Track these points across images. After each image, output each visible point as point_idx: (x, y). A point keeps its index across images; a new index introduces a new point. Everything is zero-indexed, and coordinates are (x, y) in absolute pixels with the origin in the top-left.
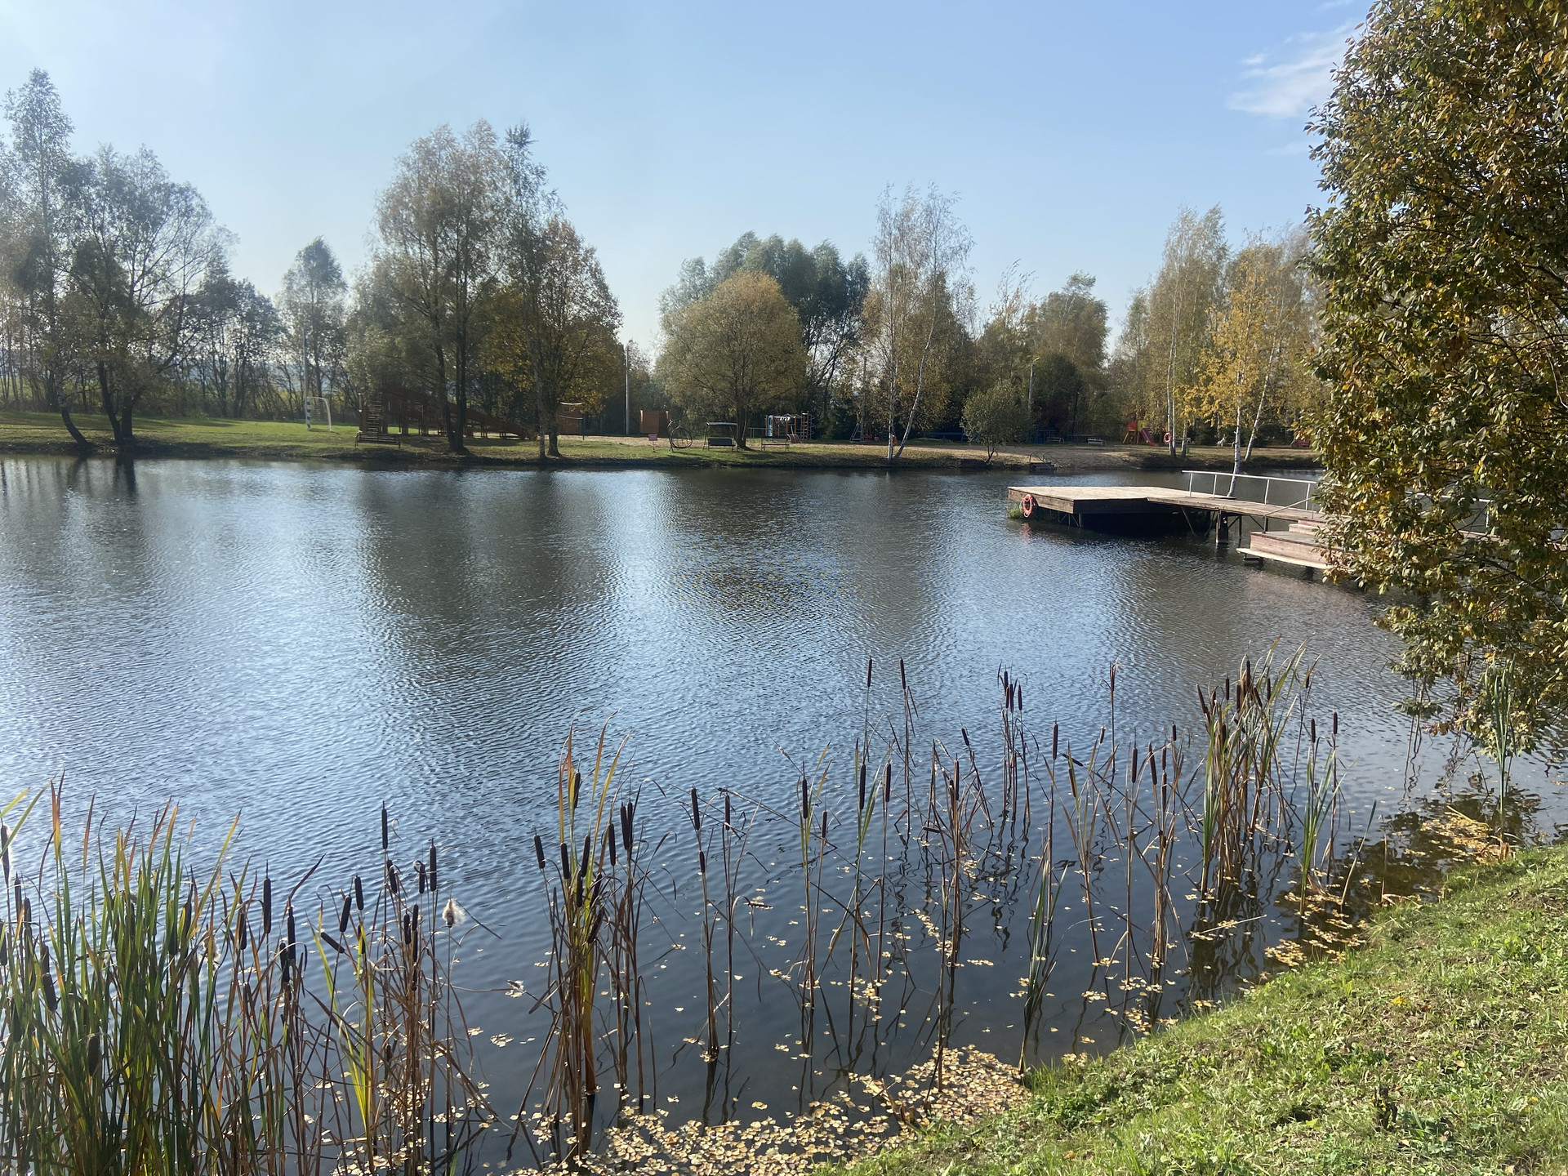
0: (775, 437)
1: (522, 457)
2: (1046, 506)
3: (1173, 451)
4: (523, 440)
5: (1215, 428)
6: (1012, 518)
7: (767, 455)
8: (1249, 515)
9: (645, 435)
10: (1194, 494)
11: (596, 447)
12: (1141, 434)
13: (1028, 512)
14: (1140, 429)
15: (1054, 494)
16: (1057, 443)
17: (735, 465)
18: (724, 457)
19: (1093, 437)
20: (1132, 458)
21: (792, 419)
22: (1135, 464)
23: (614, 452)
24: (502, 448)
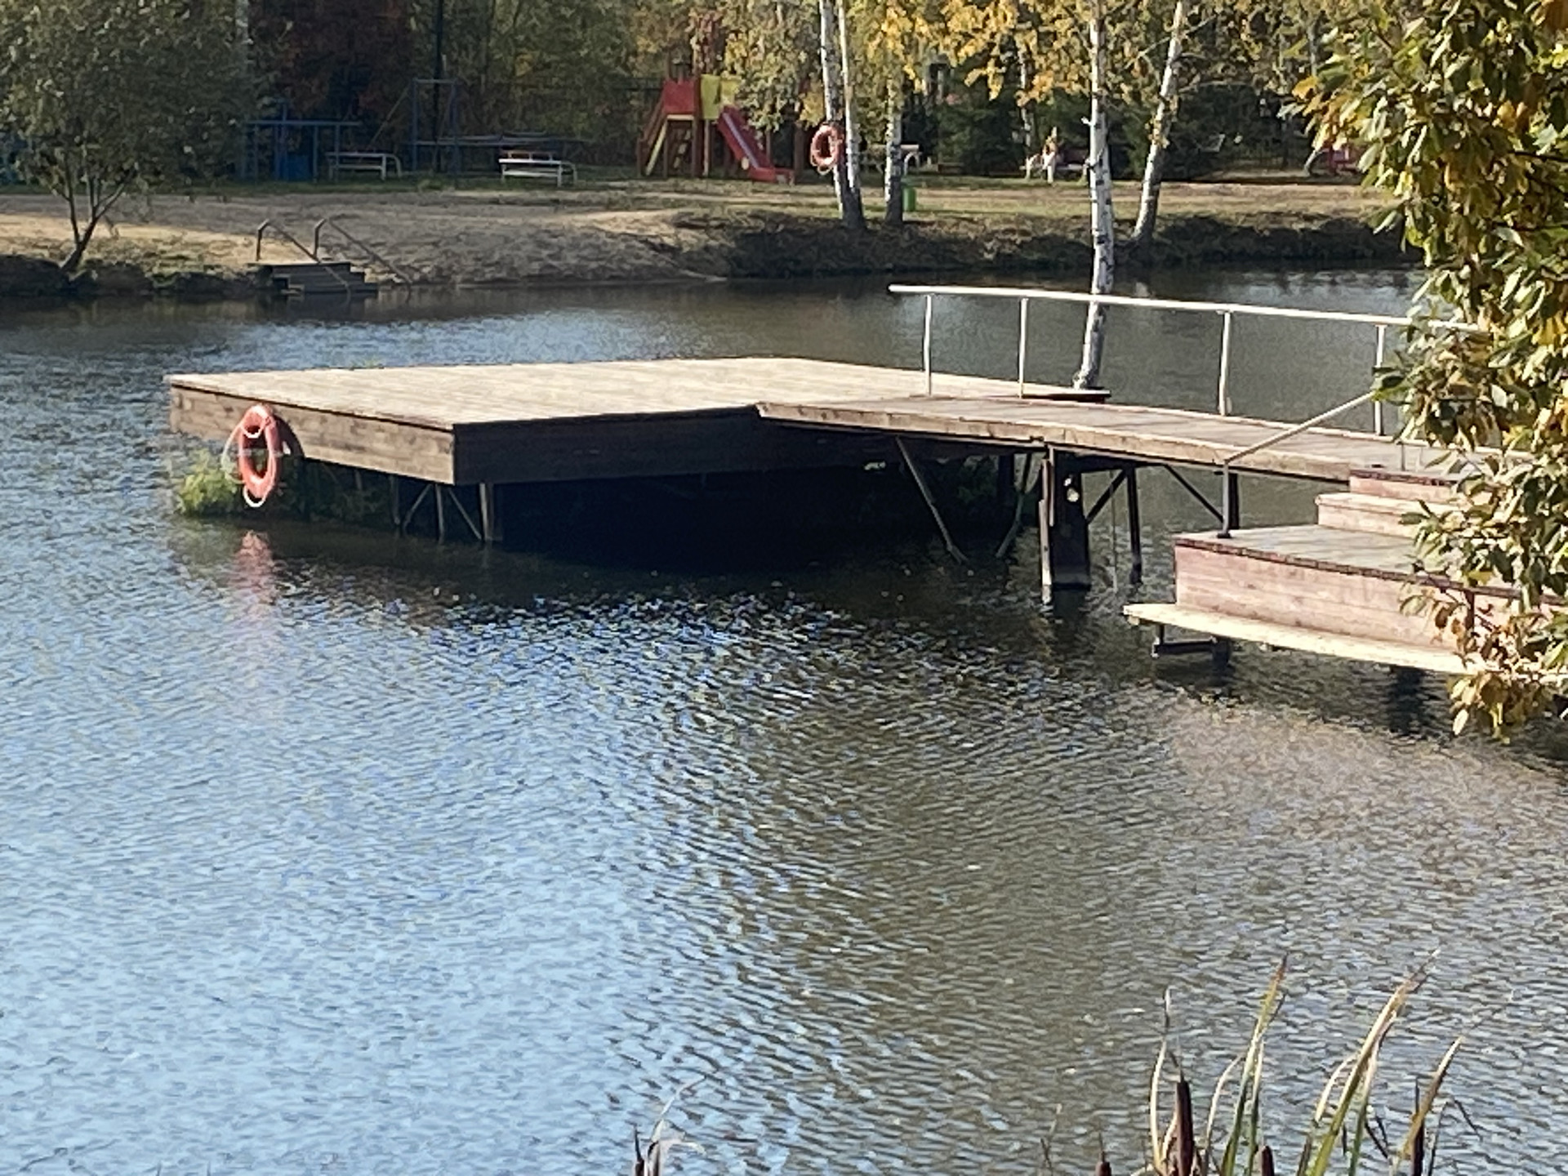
2: (338, 457)
3: (852, 202)
5: (1007, 103)
6: (191, 514)
8: (1166, 464)
10: (945, 383)
12: (719, 133)
13: (261, 486)
14: (712, 114)
15: (369, 404)
16: (373, 177)
19: (522, 149)
20: (688, 237)
22: (698, 259)
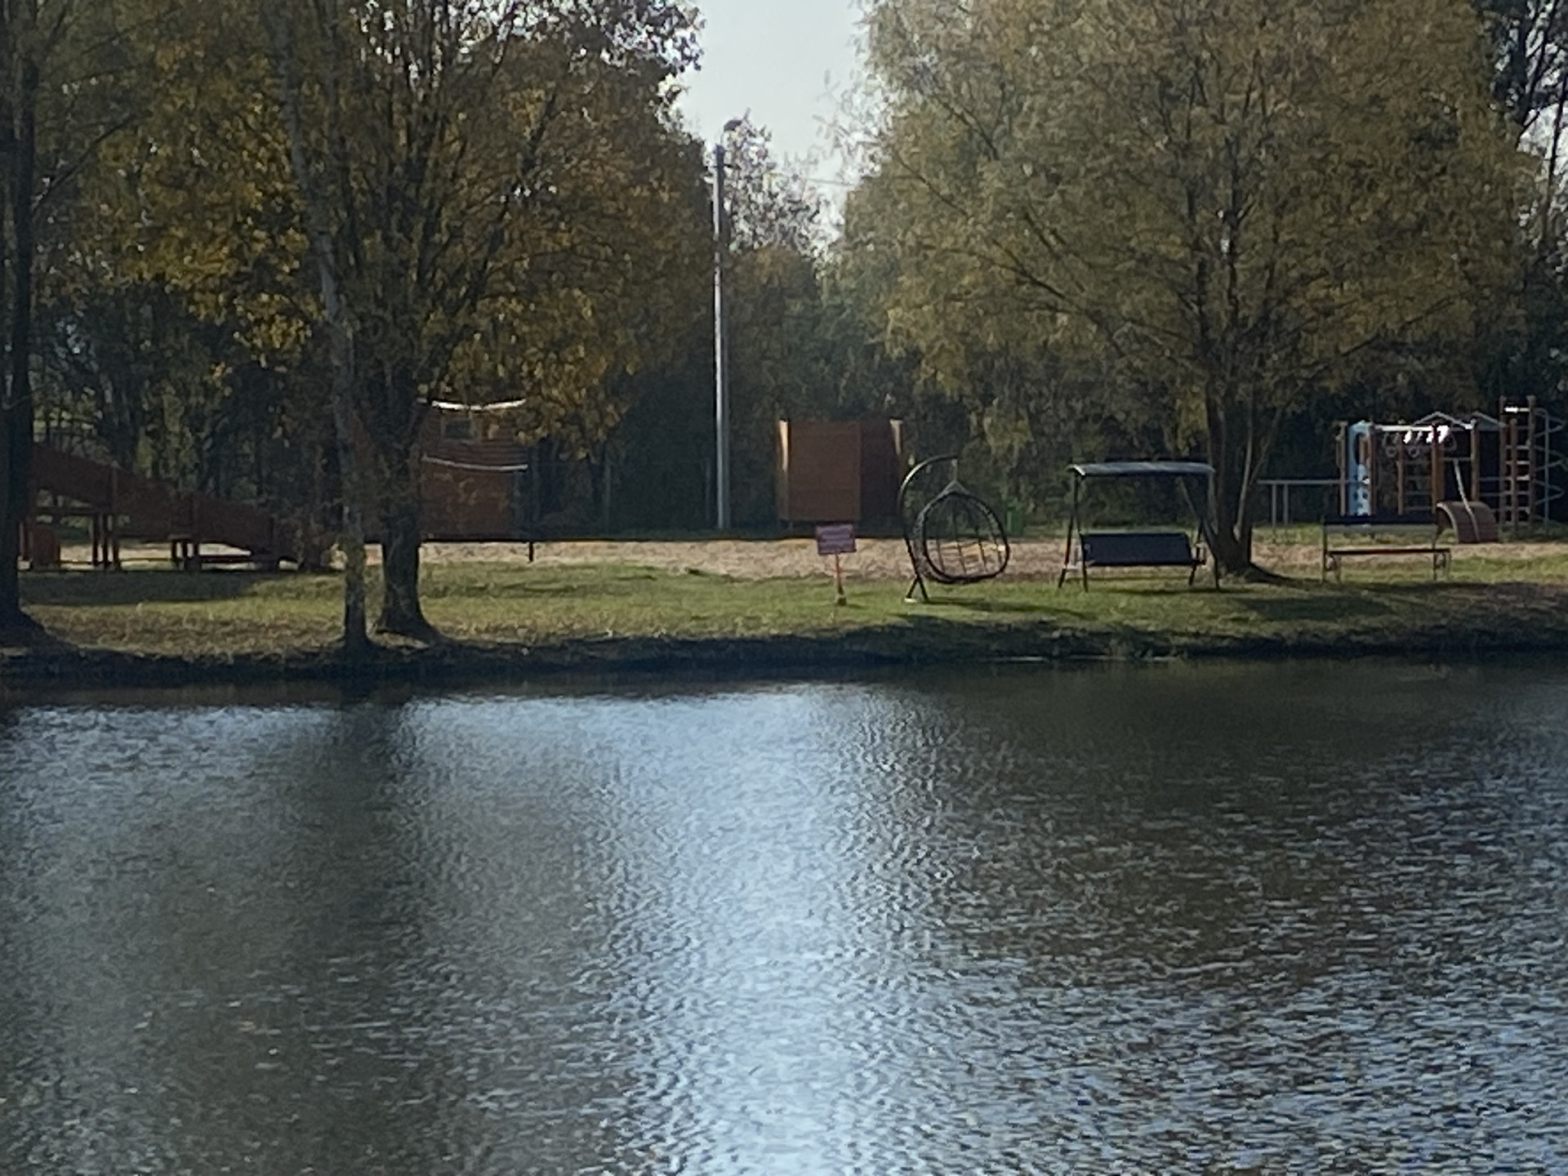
0: (1383, 515)
1: (270, 645)
4: (273, 571)
7: (1350, 600)
9: (803, 530)
11: (584, 591)
17: (1203, 651)
18: (1150, 616)
21: (1458, 436)
23: (666, 607)
24: (183, 609)
